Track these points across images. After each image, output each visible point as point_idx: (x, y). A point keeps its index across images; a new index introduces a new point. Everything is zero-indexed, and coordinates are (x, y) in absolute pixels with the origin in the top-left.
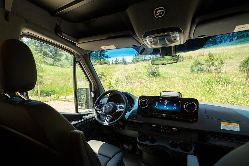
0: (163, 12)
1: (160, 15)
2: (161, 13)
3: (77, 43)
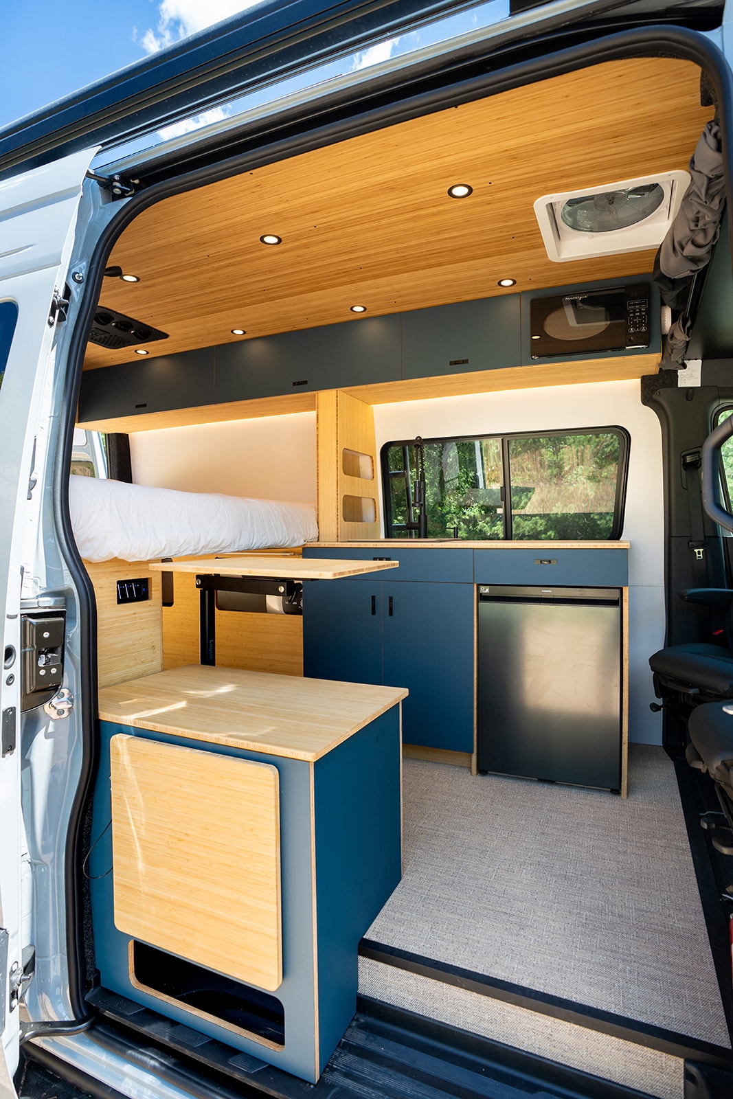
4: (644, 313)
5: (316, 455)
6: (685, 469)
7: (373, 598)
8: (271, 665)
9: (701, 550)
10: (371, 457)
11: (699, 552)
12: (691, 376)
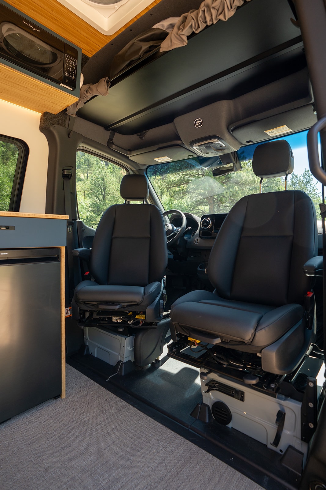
0: (201, 123)
1: (199, 125)
2: (200, 124)
3: (129, 156)
4: (74, 68)
6: (63, 178)
11: (70, 228)
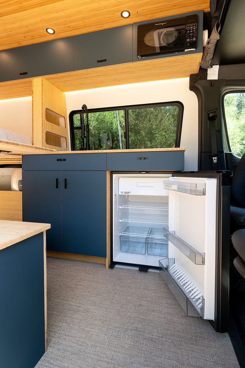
4: (195, 31)
5: (32, 111)
6: (209, 120)
7: (57, 180)
8: (12, 216)
9: (216, 158)
10: (64, 117)
11: (215, 159)
12: (213, 73)
